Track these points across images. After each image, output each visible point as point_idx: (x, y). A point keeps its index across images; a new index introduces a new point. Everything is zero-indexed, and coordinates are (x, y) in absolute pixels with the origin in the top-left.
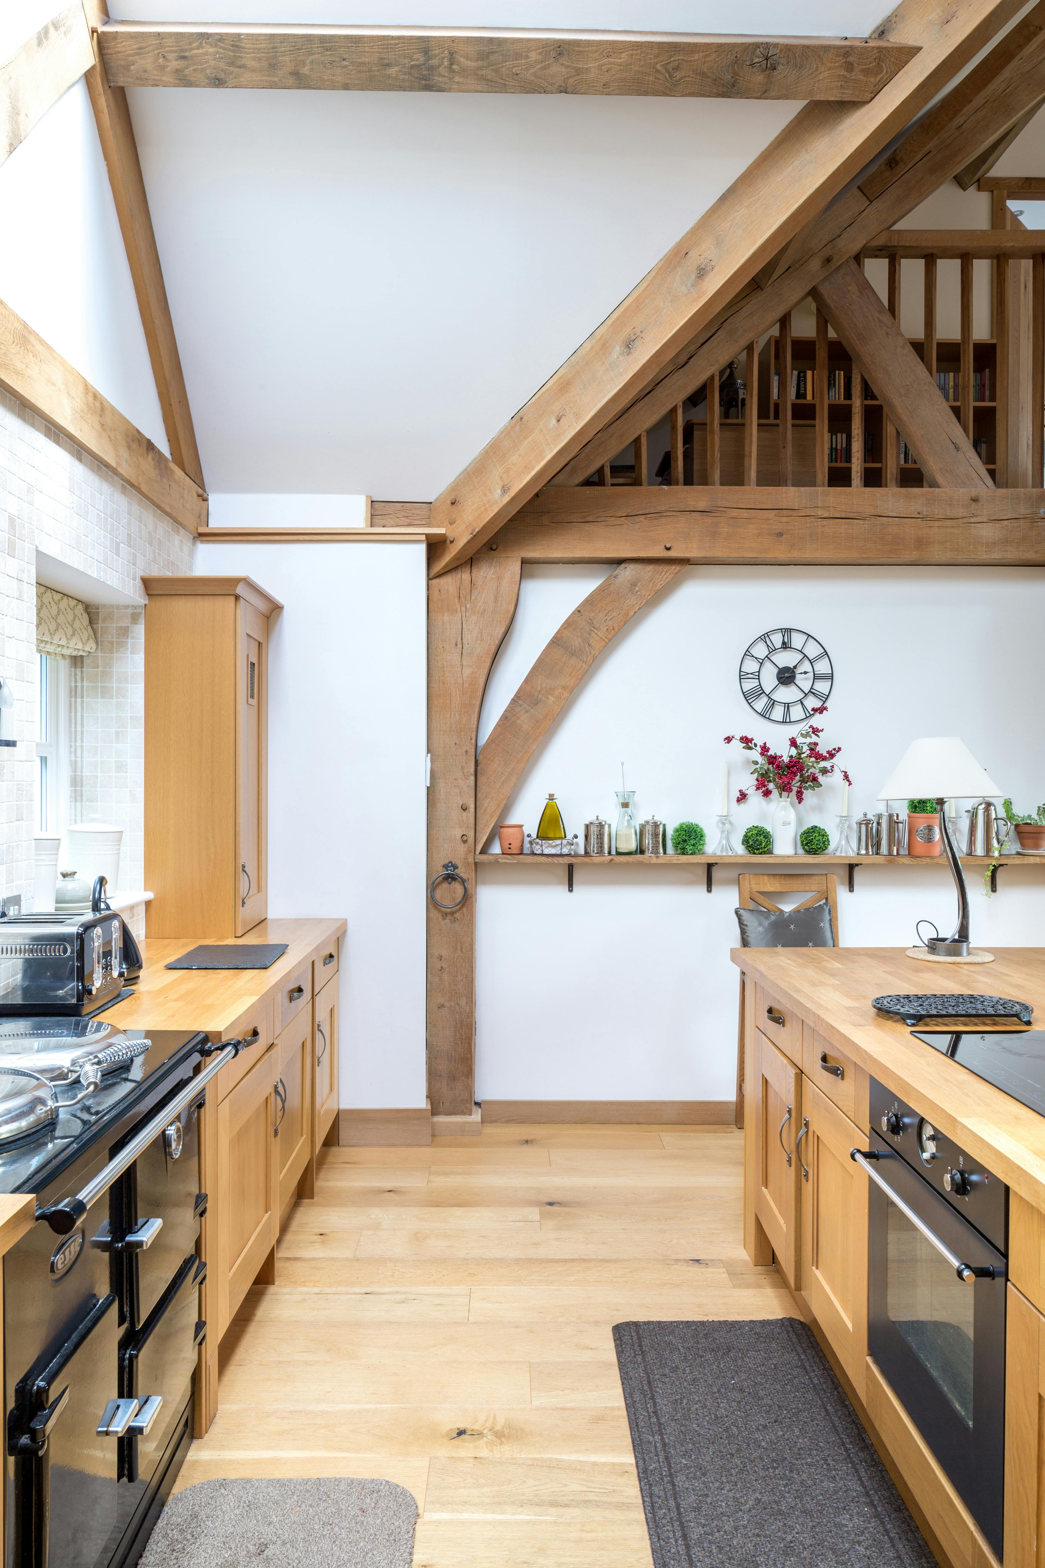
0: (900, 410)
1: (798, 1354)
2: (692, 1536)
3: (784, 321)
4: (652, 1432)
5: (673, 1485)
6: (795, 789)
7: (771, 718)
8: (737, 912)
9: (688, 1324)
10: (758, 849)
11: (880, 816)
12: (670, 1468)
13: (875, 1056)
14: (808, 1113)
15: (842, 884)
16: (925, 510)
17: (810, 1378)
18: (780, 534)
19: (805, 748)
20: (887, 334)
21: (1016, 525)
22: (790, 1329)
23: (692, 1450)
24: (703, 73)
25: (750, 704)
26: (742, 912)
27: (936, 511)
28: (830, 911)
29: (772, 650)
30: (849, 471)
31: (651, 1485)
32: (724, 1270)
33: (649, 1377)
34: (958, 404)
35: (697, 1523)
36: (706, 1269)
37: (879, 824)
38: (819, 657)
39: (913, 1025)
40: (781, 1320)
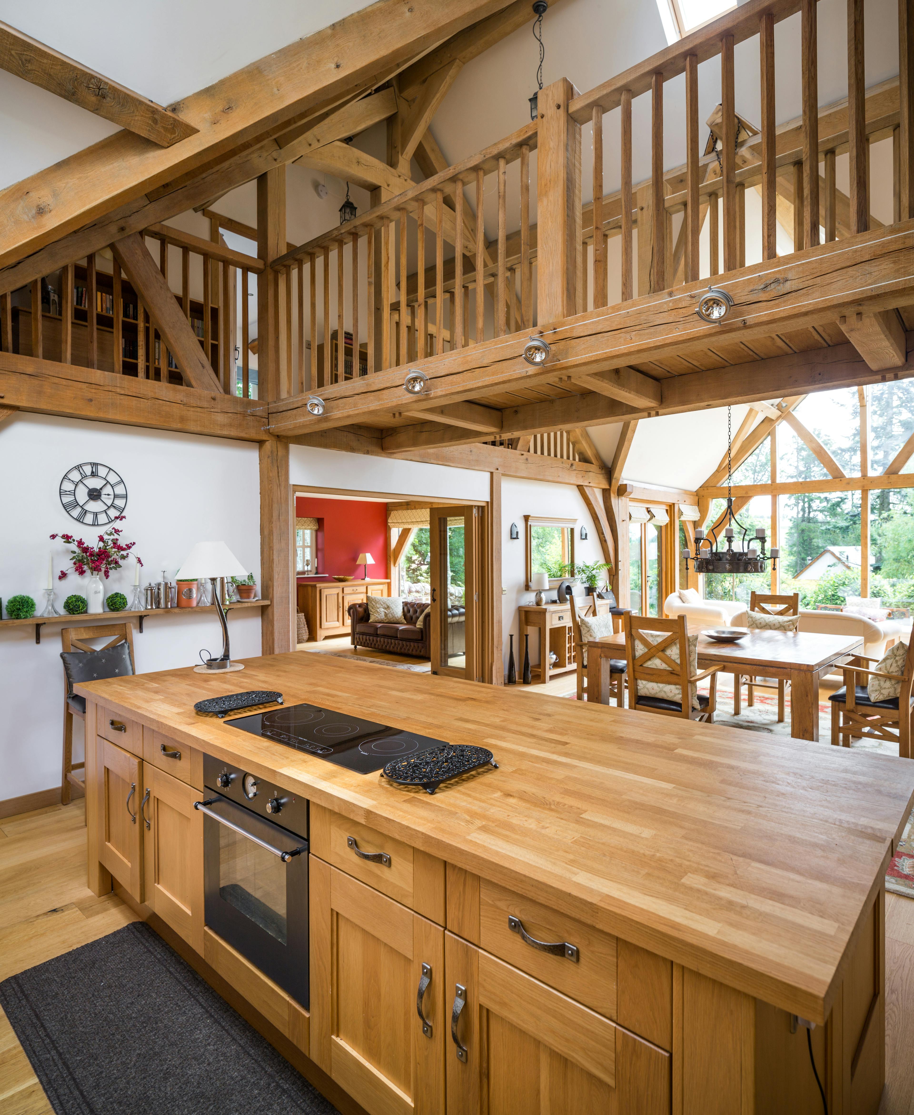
0: (169, 336)
1: (143, 944)
2: (97, 1107)
3: (91, 258)
4: (48, 1050)
5: (74, 1079)
6: (103, 570)
7: (84, 522)
8: (62, 656)
9: (58, 959)
10: (77, 611)
11: (159, 584)
12: (68, 1068)
13: (211, 743)
14: (148, 785)
15: (135, 628)
16: (185, 400)
17: (155, 956)
18: (91, 400)
19: (110, 543)
20: (161, 287)
21: (236, 417)
22: (134, 930)
23: (82, 1047)
24: (50, 75)
25: (68, 512)
26: (65, 655)
27: (192, 402)
28: (129, 647)
29: (84, 477)
30: (136, 366)
31: (56, 1090)
32: (77, 909)
33: (35, 1012)
34: (202, 339)
35: (99, 1096)
36: (63, 914)
37: (159, 589)
38: (118, 483)
39: (223, 717)
40: (127, 926)
